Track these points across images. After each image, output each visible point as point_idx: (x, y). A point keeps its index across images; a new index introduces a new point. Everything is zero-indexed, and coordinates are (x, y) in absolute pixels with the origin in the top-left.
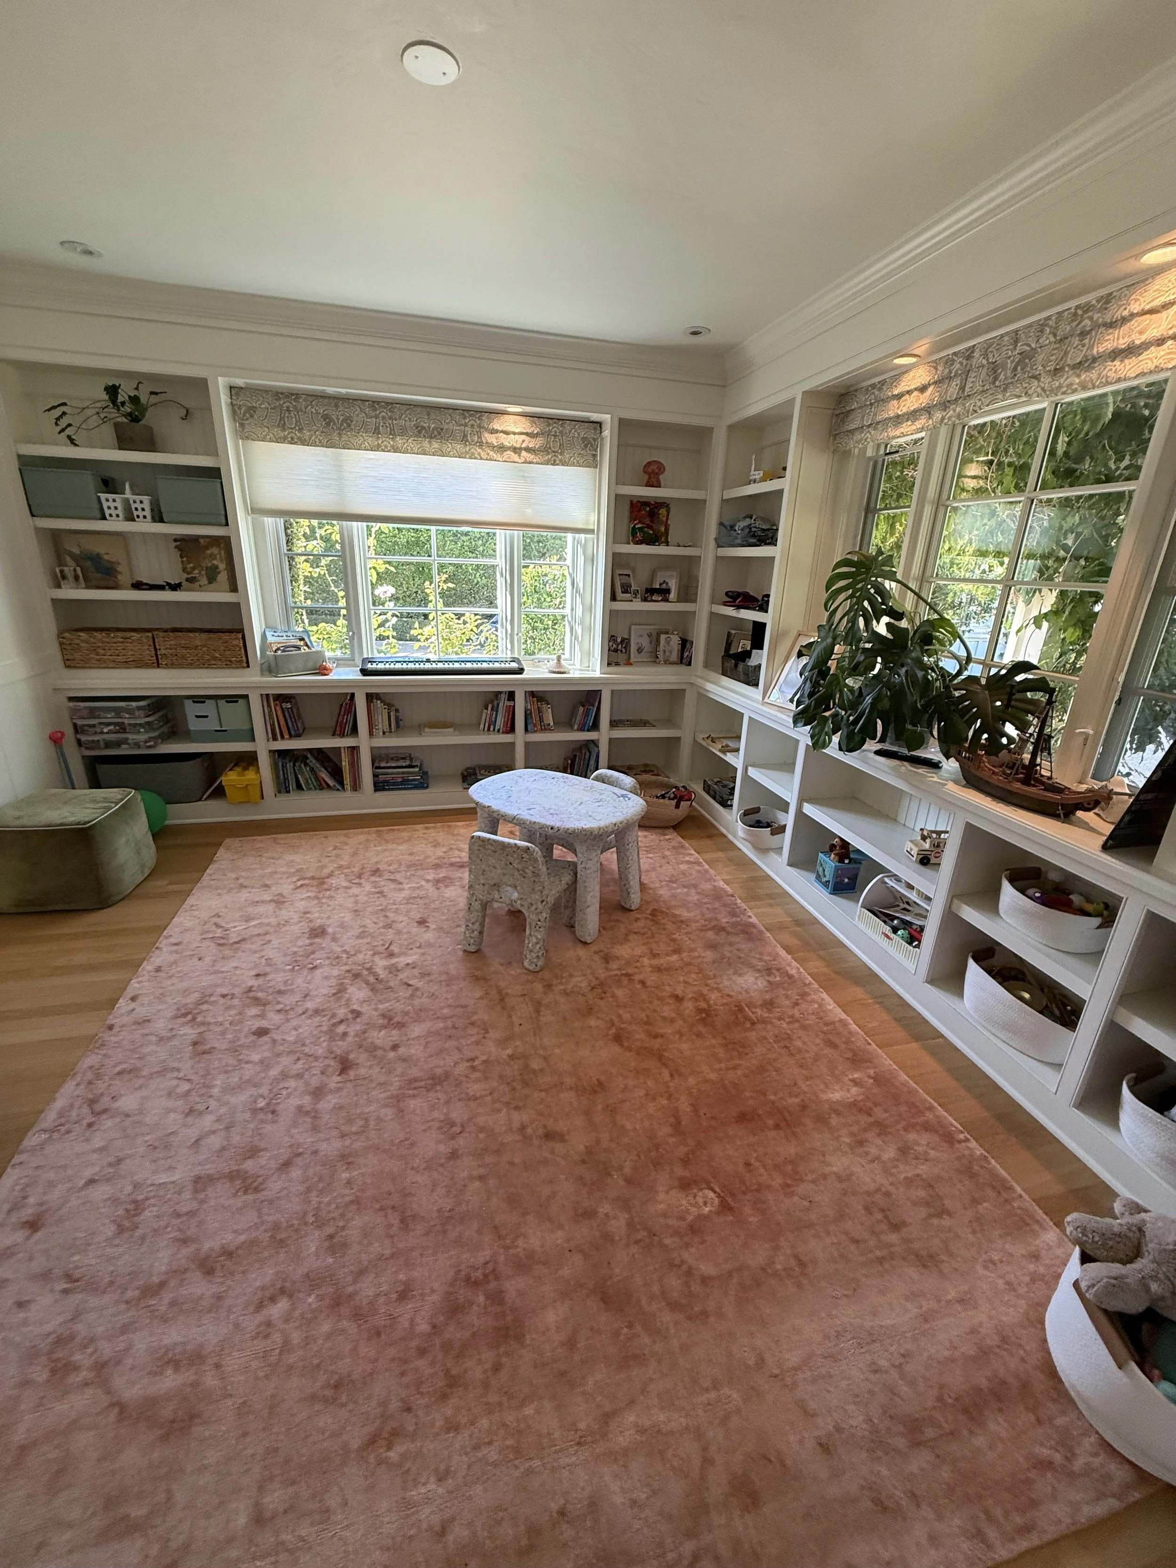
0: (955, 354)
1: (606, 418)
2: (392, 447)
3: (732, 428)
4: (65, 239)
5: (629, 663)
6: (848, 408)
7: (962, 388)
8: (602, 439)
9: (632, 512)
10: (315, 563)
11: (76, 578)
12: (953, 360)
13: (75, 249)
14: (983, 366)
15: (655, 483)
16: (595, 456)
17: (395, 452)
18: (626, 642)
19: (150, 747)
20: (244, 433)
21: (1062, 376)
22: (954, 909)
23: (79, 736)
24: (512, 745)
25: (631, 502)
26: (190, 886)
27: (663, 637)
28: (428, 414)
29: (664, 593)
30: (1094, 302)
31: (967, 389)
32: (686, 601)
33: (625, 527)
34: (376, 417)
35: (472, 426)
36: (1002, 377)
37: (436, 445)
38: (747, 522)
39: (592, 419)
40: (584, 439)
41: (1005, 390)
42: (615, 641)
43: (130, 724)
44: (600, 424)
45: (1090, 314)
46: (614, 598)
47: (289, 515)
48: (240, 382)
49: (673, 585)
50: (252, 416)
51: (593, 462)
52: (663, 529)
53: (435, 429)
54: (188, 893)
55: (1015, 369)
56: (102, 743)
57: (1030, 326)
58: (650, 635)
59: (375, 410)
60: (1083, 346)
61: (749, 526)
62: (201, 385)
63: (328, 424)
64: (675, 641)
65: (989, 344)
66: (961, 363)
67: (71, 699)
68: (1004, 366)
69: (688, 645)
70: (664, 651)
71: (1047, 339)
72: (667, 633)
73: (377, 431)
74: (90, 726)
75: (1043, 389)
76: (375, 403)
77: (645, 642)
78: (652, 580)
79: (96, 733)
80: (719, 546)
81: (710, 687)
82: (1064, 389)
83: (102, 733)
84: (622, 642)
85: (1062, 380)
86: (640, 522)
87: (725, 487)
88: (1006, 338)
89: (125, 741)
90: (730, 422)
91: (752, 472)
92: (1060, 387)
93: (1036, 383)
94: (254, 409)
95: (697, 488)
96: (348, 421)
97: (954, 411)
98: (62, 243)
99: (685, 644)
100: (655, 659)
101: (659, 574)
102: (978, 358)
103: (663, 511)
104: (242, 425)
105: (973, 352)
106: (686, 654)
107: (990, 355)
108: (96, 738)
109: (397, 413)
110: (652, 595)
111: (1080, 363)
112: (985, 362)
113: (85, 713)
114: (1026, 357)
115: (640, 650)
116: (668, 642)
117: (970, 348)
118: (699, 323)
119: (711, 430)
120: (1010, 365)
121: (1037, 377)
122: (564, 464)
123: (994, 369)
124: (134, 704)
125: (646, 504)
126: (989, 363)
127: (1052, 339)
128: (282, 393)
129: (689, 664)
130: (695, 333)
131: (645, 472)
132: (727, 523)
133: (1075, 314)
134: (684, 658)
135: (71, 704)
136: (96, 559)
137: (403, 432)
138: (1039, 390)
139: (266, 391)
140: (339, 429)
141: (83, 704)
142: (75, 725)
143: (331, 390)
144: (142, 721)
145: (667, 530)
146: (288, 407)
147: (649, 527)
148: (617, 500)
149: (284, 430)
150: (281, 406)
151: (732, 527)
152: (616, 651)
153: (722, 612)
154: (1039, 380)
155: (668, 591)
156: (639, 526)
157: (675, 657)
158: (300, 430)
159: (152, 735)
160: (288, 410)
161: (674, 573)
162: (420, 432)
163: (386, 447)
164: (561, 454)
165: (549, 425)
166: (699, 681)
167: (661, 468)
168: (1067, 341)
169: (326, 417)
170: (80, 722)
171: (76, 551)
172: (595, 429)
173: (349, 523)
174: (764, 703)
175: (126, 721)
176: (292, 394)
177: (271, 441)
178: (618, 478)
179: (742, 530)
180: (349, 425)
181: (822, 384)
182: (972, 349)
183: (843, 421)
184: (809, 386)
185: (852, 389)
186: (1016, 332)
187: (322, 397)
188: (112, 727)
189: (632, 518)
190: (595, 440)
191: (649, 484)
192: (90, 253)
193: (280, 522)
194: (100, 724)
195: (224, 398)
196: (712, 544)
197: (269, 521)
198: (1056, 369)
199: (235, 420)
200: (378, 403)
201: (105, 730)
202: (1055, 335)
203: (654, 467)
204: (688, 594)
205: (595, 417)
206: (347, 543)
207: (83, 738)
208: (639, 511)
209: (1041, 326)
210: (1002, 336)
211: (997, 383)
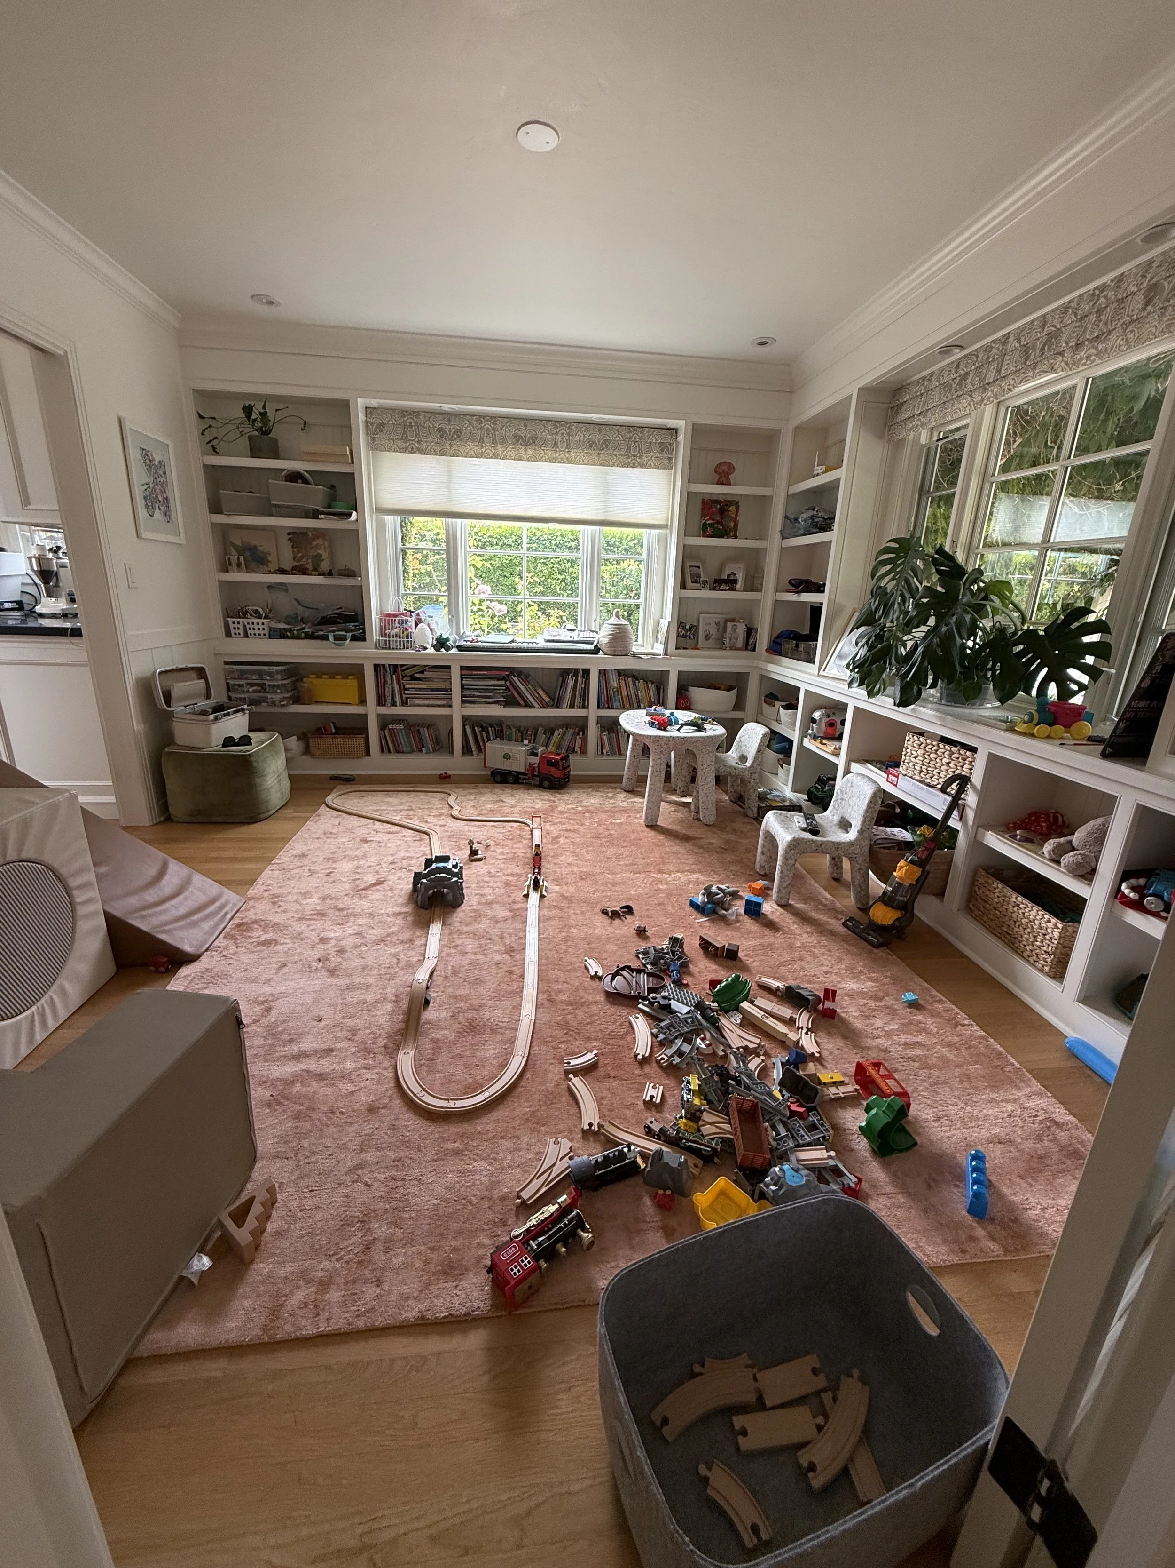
0: (993, 342)
1: (680, 424)
2: (494, 454)
3: (797, 429)
4: (256, 293)
5: (696, 648)
6: (901, 401)
7: (999, 371)
8: (678, 443)
9: (703, 509)
10: (423, 562)
11: (239, 565)
12: (992, 347)
13: (261, 300)
14: (1016, 349)
15: (725, 482)
16: (670, 459)
17: (496, 458)
18: (694, 628)
19: (283, 705)
20: (375, 446)
21: (1082, 350)
22: (979, 838)
23: (230, 694)
24: (586, 719)
25: (703, 500)
26: (308, 814)
27: (729, 625)
28: (525, 426)
29: (730, 583)
30: (1109, 282)
31: (1003, 371)
32: (752, 590)
33: (697, 522)
34: (482, 429)
35: (563, 434)
36: (1032, 357)
37: (530, 452)
38: (810, 513)
39: (669, 426)
40: (661, 444)
41: (1035, 368)
42: (684, 628)
43: (270, 685)
44: (676, 430)
45: (1105, 293)
46: (683, 586)
47: (405, 513)
48: (374, 403)
49: (740, 577)
50: (381, 431)
51: (668, 464)
52: (732, 524)
53: (531, 438)
54: (307, 819)
55: (1043, 349)
56: (247, 700)
57: (1057, 309)
58: (717, 624)
59: (481, 423)
60: (1100, 321)
61: (812, 518)
62: (344, 406)
63: (442, 436)
64: (741, 629)
65: (1022, 329)
66: (998, 349)
67: (226, 663)
68: (1034, 348)
69: (753, 633)
70: (731, 638)
71: (1070, 319)
72: (733, 620)
73: (481, 441)
74: (239, 685)
75: (1067, 363)
76: (481, 417)
77: (713, 631)
78: (721, 571)
79: (243, 692)
80: (784, 538)
81: (771, 667)
82: (1084, 361)
83: (248, 692)
84: (690, 629)
85: (1082, 354)
86: (711, 518)
87: (789, 485)
88: (1036, 323)
89: (265, 700)
90: (796, 422)
91: (816, 468)
92: (1081, 359)
93: (1060, 358)
94: (383, 425)
95: (765, 485)
96: (458, 433)
97: (992, 391)
98: (252, 297)
99: (750, 632)
100: (721, 645)
101: (728, 566)
102: (1013, 343)
103: (733, 508)
104: (373, 439)
105: (1008, 338)
106: (751, 641)
107: (1023, 339)
108: (243, 696)
109: (499, 425)
110: (720, 584)
111: (1097, 337)
112: (1017, 345)
113: (236, 675)
114: (1053, 337)
115: (707, 638)
116: (734, 629)
117: (1005, 335)
118: (764, 334)
119: (778, 432)
120: (1039, 345)
121: (1061, 354)
122: (642, 466)
123: (1026, 351)
124: (275, 668)
125: (718, 502)
126: (1021, 346)
127: (1074, 319)
128: (406, 412)
129: (754, 650)
130: (761, 344)
131: (716, 472)
132: (792, 517)
133: (1093, 295)
134: (749, 645)
135: (227, 667)
136: (252, 549)
137: (504, 440)
138: (1063, 364)
139: (394, 410)
140: (451, 440)
141: (235, 667)
142: (228, 684)
143: (446, 407)
144: (281, 682)
145: (736, 525)
146: (410, 423)
147: (718, 522)
148: (689, 498)
149: (406, 441)
150: (405, 422)
151: (796, 520)
152: (685, 636)
153: (784, 599)
154: (1063, 356)
155: (735, 582)
156: (709, 522)
157: (740, 643)
158: (419, 442)
159: (287, 695)
160: (411, 426)
161: (741, 565)
162: (517, 441)
163: (488, 454)
164: (640, 457)
165: (630, 432)
166: (762, 665)
167: (731, 468)
168: (1086, 319)
169: (440, 430)
170: (232, 682)
171: (238, 543)
172: (672, 434)
173: (454, 520)
174: (819, 675)
175: (267, 683)
176: (415, 412)
177: (395, 451)
178: (691, 477)
179: (805, 521)
180: (459, 437)
181: (875, 380)
182: (1007, 336)
183: (897, 413)
184: (862, 384)
185: (904, 384)
186: (1044, 316)
187: (439, 414)
188: (255, 688)
189: (704, 515)
190: (671, 444)
191: (720, 483)
192: (272, 303)
193: (398, 519)
194: (248, 684)
195: (361, 417)
196: (778, 536)
197: (389, 519)
198: (1077, 345)
199: (367, 434)
200: (484, 417)
201: (251, 690)
202: (1076, 315)
203: (725, 467)
204: (754, 584)
205: (671, 423)
206: (451, 539)
207: (233, 695)
208: (711, 508)
209: (1065, 308)
210: (1033, 321)
211: (1028, 363)
